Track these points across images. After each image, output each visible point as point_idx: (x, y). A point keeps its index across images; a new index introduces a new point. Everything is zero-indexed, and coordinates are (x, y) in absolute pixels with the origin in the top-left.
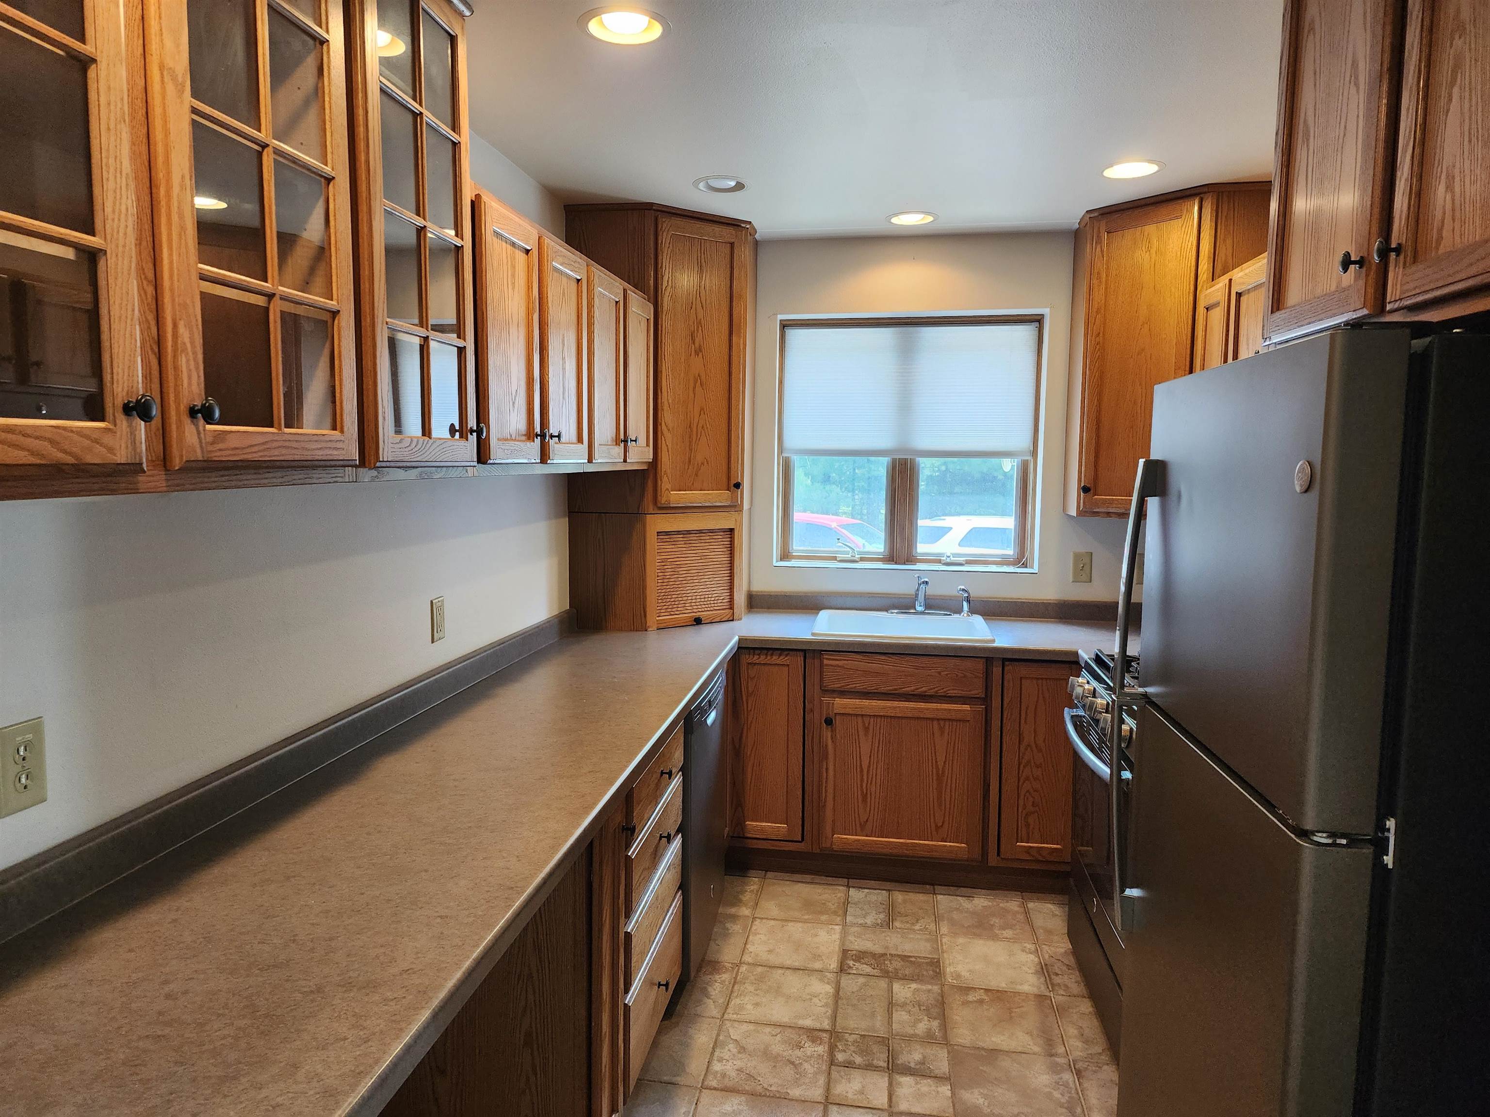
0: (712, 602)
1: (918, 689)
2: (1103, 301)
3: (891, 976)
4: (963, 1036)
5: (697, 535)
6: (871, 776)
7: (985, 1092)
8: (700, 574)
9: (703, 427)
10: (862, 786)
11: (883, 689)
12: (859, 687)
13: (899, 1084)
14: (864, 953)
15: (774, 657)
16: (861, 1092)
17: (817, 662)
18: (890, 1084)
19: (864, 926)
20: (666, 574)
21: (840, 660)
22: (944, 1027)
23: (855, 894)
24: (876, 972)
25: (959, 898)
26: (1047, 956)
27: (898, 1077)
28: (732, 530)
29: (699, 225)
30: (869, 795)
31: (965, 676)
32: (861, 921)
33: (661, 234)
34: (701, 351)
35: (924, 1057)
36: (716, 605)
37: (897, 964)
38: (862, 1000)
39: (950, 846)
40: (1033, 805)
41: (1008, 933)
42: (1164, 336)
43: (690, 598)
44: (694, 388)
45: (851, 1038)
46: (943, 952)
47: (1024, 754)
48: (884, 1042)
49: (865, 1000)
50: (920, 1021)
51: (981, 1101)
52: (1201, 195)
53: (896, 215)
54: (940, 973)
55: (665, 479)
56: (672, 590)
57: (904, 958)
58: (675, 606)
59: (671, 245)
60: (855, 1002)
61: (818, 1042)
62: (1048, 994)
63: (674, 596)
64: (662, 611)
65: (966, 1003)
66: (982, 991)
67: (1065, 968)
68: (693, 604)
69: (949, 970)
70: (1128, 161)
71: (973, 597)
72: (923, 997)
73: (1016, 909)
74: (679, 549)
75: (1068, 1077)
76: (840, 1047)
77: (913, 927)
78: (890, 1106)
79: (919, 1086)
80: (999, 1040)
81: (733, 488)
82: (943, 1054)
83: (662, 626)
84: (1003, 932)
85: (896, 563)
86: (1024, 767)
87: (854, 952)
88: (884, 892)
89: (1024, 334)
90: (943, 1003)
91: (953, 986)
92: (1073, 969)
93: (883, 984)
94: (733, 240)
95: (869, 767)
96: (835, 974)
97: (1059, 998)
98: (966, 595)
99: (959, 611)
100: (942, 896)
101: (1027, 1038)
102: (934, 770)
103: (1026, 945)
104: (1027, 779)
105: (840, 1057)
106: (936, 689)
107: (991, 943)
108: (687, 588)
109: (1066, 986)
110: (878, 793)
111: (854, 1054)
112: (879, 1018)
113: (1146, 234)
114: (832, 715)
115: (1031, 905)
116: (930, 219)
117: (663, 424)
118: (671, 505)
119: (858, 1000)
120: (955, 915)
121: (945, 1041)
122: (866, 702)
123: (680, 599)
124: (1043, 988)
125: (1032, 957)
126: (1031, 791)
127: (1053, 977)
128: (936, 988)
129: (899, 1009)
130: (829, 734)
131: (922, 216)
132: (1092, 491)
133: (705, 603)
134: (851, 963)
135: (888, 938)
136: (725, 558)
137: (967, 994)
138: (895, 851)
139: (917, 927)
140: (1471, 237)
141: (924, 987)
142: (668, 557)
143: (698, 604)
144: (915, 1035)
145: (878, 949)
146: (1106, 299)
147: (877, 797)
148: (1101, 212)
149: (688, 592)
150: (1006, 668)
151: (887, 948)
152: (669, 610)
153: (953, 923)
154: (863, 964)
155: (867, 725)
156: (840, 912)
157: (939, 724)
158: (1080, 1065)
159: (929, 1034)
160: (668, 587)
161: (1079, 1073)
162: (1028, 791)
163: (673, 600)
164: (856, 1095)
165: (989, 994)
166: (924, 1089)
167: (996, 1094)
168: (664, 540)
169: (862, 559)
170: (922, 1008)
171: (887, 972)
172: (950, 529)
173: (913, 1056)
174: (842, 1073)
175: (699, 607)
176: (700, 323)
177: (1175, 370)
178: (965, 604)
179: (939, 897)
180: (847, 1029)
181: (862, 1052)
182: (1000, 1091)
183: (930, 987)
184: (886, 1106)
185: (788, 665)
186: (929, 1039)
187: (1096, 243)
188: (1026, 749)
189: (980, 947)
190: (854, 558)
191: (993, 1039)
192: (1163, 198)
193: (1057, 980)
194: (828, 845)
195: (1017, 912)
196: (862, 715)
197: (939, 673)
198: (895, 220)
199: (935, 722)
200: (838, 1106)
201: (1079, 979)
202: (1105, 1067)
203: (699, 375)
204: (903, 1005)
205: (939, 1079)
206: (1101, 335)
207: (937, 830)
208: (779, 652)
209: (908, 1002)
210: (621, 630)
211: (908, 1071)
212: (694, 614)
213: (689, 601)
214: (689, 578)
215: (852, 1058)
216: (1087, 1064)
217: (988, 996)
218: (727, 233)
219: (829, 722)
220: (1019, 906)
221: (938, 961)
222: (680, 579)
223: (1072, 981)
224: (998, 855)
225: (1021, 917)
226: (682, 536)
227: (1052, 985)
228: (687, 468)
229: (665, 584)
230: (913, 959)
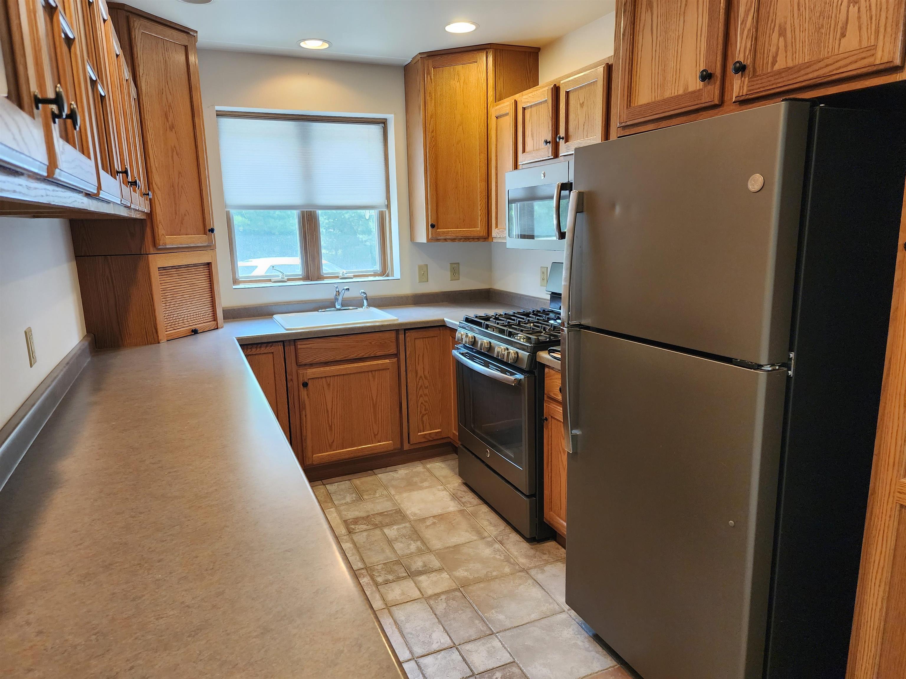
0: (202, 317)
1: (359, 355)
2: (434, 111)
3: (379, 526)
4: (436, 544)
5: (186, 269)
6: (333, 413)
7: (465, 568)
8: (191, 298)
9: (182, 187)
10: (328, 421)
11: (338, 358)
12: (323, 359)
13: (420, 581)
14: (357, 518)
15: (262, 349)
16: (403, 594)
17: (292, 347)
18: (415, 583)
19: (346, 504)
20: (168, 299)
21: (309, 344)
22: (424, 543)
23: (331, 488)
24: (369, 527)
25: (390, 473)
26: (451, 490)
27: (417, 578)
28: (209, 264)
29: (160, 27)
30: (333, 426)
31: (386, 343)
32: (343, 502)
33: (133, 31)
34: (173, 127)
35: (424, 562)
36: (204, 319)
37: (379, 519)
38: (372, 544)
39: (383, 444)
40: (425, 410)
41: (426, 484)
42: (471, 133)
43: (186, 316)
44: (172, 157)
45: (379, 567)
46: (399, 504)
47: (419, 382)
48: (398, 562)
49: (373, 544)
50: (410, 544)
51: (466, 573)
52: (487, 50)
53: (304, 40)
54: (404, 516)
55: (160, 227)
56: (173, 311)
57: (381, 514)
58: (176, 323)
59: (142, 41)
60: (369, 547)
61: (362, 576)
62: (463, 509)
63: (175, 316)
64: (168, 327)
65: (427, 527)
66: (432, 518)
67: (463, 493)
68: (189, 320)
69: (408, 512)
70: (459, 22)
71: (369, 297)
72: (404, 531)
73: (423, 470)
74: (175, 280)
75: (497, 546)
76: (376, 574)
77: (375, 496)
78: (423, 595)
79: (431, 579)
80: (454, 540)
81: (208, 232)
82: (432, 558)
83: (170, 338)
84: (423, 484)
85: (311, 280)
86: (419, 390)
87: (351, 520)
88: (347, 481)
89: (375, 130)
90: (416, 531)
91: (416, 521)
92: (467, 492)
93: (378, 532)
94: (186, 44)
95: (332, 409)
96: (348, 536)
97: (470, 509)
98: (365, 296)
99: (362, 306)
100: (380, 475)
101: (467, 534)
102: (371, 402)
103: (438, 487)
104: (421, 396)
105: (380, 580)
106: (369, 353)
107: (420, 492)
108: (184, 309)
109: (469, 502)
110: (339, 423)
111: (386, 576)
112: (387, 551)
113: (456, 71)
114: (306, 380)
115: (428, 466)
116: (326, 46)
117: (154, 183)
118: (167, 247)
119: (370, 545)
120: (394, 483)
121: (430, 551)
122: (327, 369)
123: (180, 317)
124: (459, 506)
125: (445, 492)
126: (423, 402)
127: (460, 499)
128: (407, 525)
129: (395, 542)
130: (305, 393)
131: (320, 43)
132: (436, 227)
133: (197, 318)
134: (353, 526)
135: (365, 506)
136: (205, 284)
137: (425, 522)
138: (352, 456)
139: (377, 495)
140: (801, 59)
141: (401, 526)
142: (168, 286)
143: (192, 319)
144: (412, 553)
145: (363, 514)
146: (435, 110)
147: (338, 425)
148: (428, 55)
149: (185, 311)
150: (407, 335)
151: (368, 512)
152: (172, 326)
153: (394, 487)
154: (359, 525)
155: (329, 383)
156: (329, 500)
157: (372, 374)
158: (499, 538)
159: (419, 550)
160: (170, 309)
161: (501, 543)
162: (422, 403)
163: (174, 318)
164: (400, 596)
165: (436, 518)
166: (435, 579)
167: (470, 567)
168: (163, 274)
169: (289, 280)
170: (407, 537)
171: (376, 525)
172: (256, 267)
173: (418, 564)
174: (387, 588)
175: (193, 321)
176: (170, 106)
177: (479, 153)
178: (365, 301)
179: (379, 475)
180: (374, 564)
181: (390, 572)
182: (472, 565)
183: (404, 525)
184: (421, 596)
185: (273, 353)
186: (420, 552)
187: (427, 74)
188: (420, 379)
189: (416, 495)
190: (283, 279)
191: (452, 540)
192: (465, 49)
193: (463, 500)
194: (311, 463)
195: (424, 472)
196: (325, 377)
197: (371, 343)
198: (303, 44)
199: (370, 373)
200: (395, 606)
201: (473, 496)
202: (510, 535)
203: (174, 147)
204: (396, 539)
205: (440, 570)
206: (434, 131)
207: (375, 437)
208: (265, 345)
209: (398, 537)
210: (136, 345)
211: (420, 573)
212: (190, 327)
213: (186, 318)
214: (184, 301)
215: (386, 578)
216: (501, 536)
217: (436, 519)
218: (182, 38)
219: (305, 385)
220: (423, 469)
221: (400, 510)
222: (178, 302)
223: (470, 498)
224: (409, 443)
225: (427, 474)
226: (175, 270)
227: (463, 503)
228: (174, 218)
229: (168, 307)
230: (386, 513)
